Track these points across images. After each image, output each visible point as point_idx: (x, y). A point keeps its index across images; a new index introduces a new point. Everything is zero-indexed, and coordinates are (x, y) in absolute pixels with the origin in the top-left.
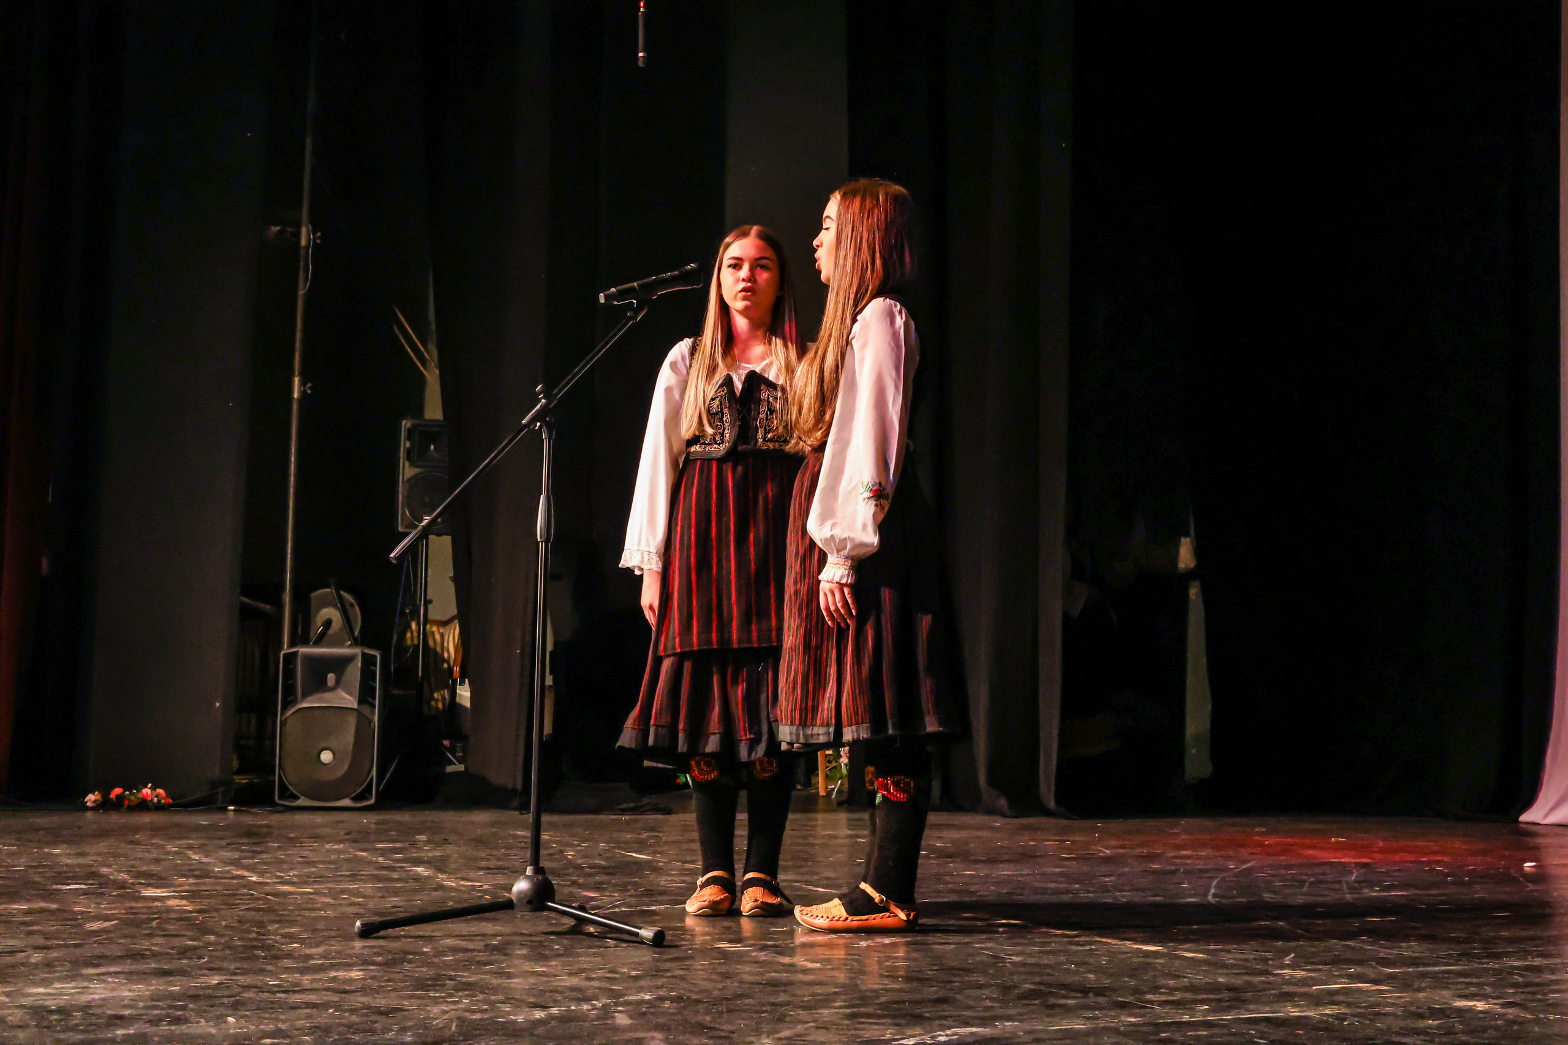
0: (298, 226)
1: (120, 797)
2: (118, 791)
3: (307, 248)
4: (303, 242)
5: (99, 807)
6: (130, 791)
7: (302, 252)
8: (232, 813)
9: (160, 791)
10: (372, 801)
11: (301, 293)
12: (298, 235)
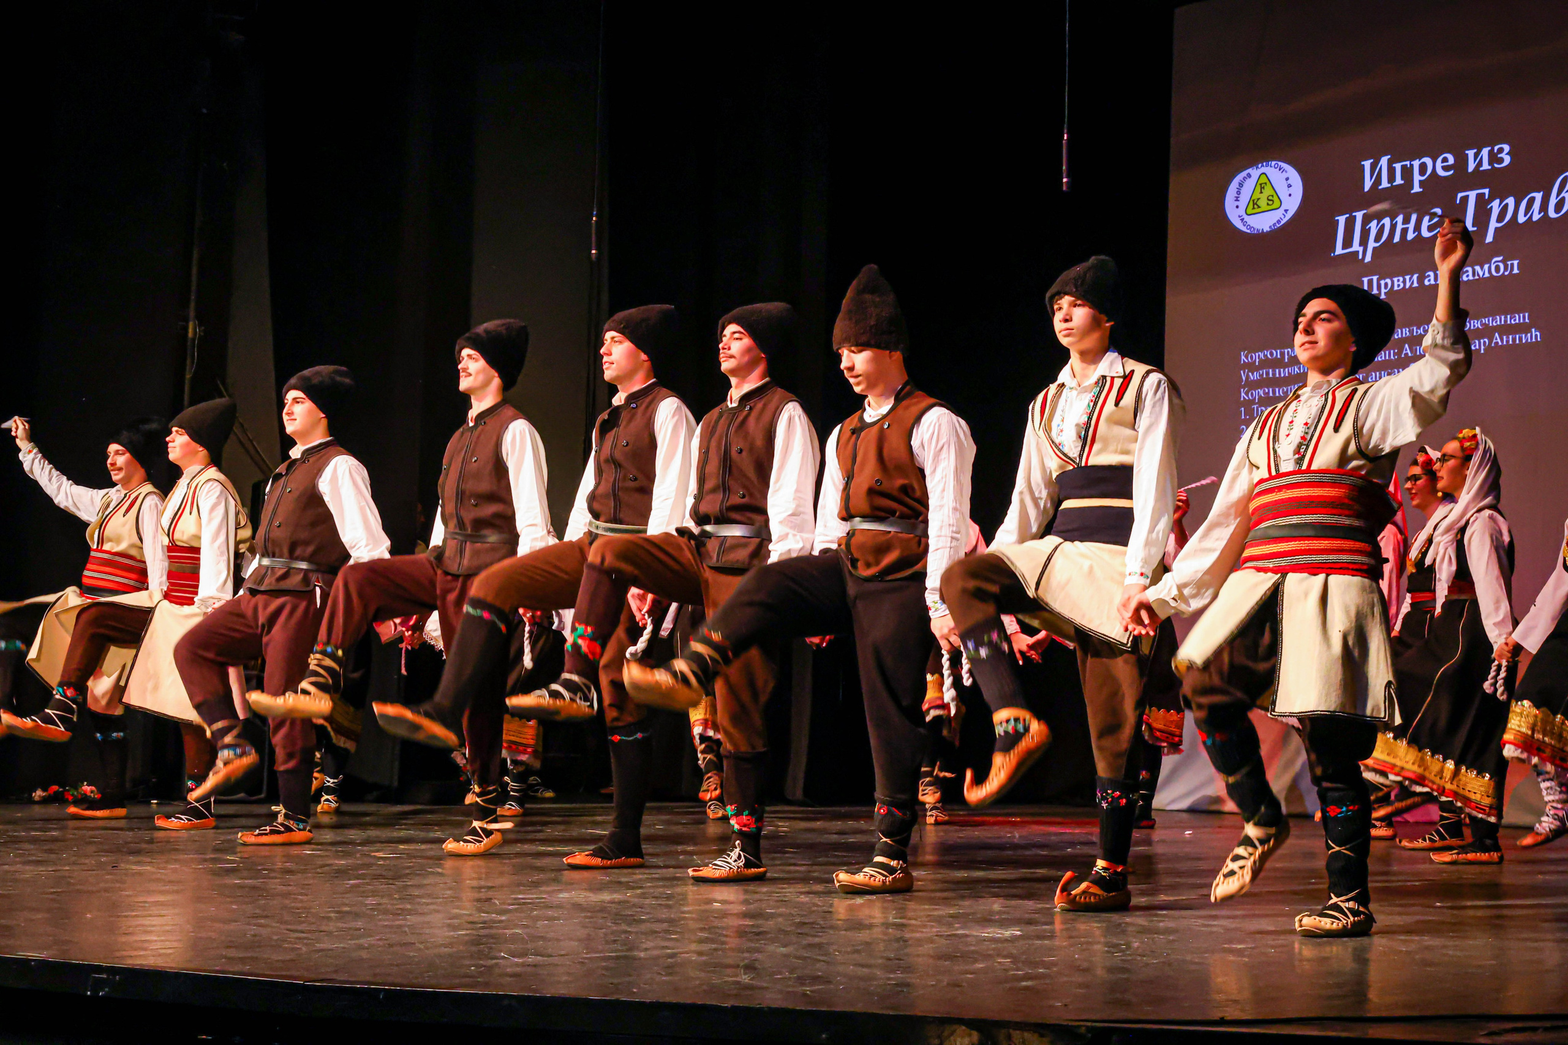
0: (187, 322)
1: (56, 793)
2: (55, 788)
3: (193, 340)
4: (190, 334)
5: (44, 801)
6: (64, 787)
7: (189, 343)
8: (155, 806)
9: (93, 788)
10: (263, 796)
11: (188, 376)
12: (186, 329)
